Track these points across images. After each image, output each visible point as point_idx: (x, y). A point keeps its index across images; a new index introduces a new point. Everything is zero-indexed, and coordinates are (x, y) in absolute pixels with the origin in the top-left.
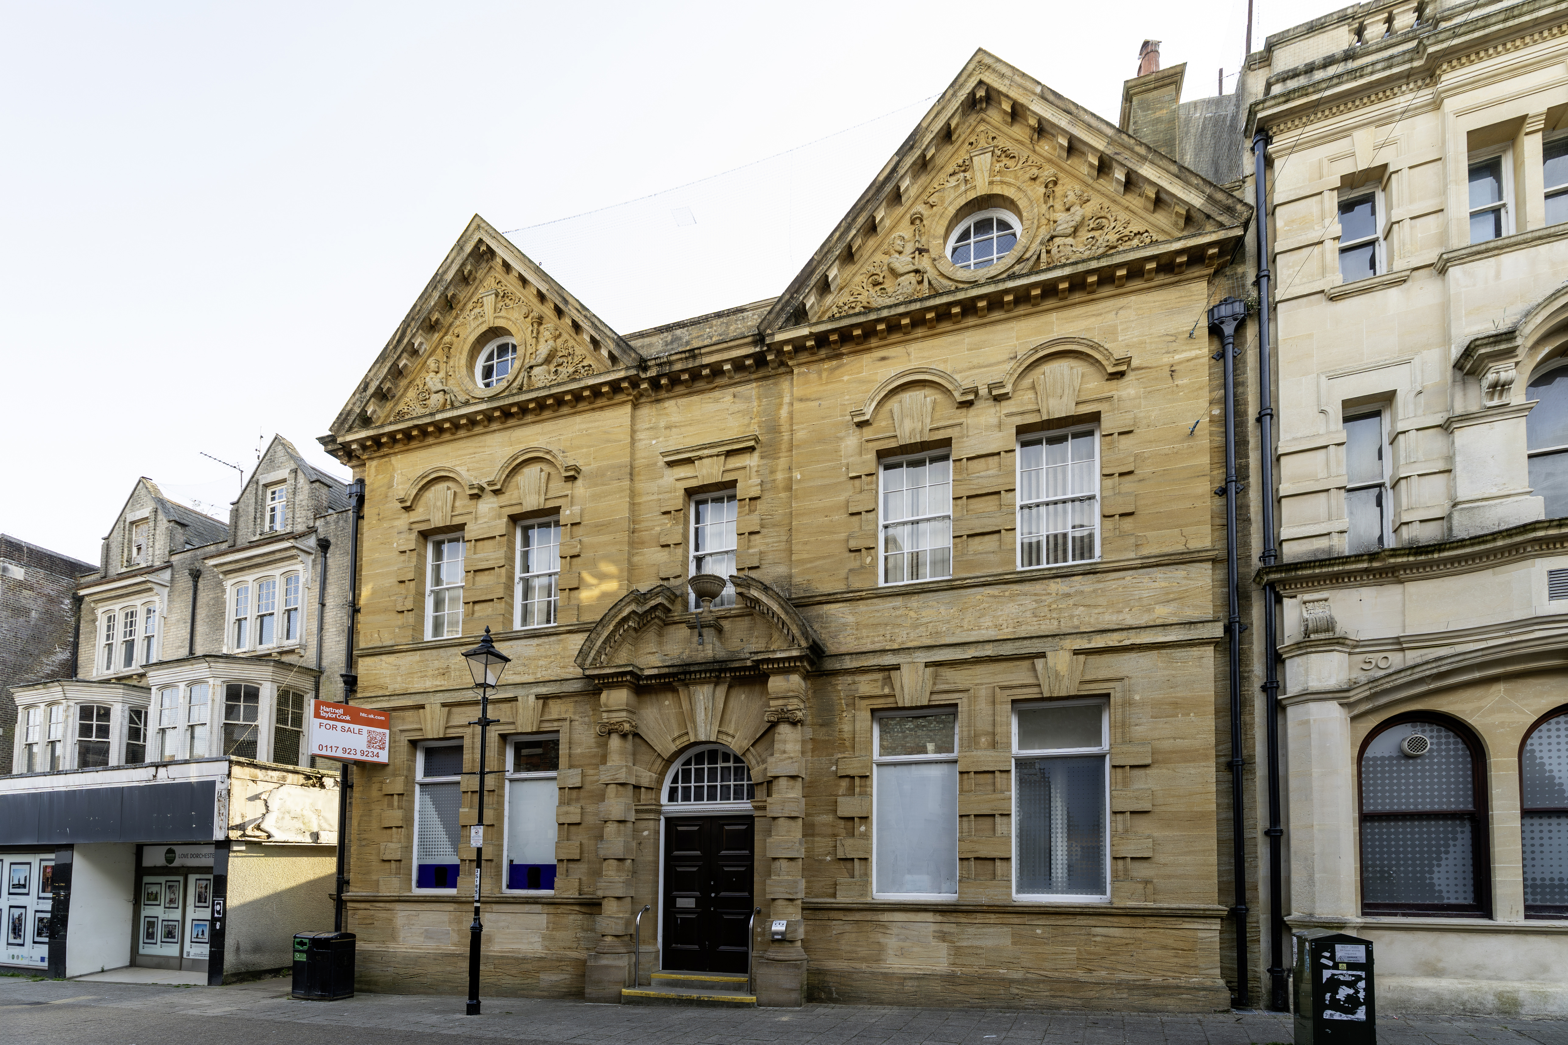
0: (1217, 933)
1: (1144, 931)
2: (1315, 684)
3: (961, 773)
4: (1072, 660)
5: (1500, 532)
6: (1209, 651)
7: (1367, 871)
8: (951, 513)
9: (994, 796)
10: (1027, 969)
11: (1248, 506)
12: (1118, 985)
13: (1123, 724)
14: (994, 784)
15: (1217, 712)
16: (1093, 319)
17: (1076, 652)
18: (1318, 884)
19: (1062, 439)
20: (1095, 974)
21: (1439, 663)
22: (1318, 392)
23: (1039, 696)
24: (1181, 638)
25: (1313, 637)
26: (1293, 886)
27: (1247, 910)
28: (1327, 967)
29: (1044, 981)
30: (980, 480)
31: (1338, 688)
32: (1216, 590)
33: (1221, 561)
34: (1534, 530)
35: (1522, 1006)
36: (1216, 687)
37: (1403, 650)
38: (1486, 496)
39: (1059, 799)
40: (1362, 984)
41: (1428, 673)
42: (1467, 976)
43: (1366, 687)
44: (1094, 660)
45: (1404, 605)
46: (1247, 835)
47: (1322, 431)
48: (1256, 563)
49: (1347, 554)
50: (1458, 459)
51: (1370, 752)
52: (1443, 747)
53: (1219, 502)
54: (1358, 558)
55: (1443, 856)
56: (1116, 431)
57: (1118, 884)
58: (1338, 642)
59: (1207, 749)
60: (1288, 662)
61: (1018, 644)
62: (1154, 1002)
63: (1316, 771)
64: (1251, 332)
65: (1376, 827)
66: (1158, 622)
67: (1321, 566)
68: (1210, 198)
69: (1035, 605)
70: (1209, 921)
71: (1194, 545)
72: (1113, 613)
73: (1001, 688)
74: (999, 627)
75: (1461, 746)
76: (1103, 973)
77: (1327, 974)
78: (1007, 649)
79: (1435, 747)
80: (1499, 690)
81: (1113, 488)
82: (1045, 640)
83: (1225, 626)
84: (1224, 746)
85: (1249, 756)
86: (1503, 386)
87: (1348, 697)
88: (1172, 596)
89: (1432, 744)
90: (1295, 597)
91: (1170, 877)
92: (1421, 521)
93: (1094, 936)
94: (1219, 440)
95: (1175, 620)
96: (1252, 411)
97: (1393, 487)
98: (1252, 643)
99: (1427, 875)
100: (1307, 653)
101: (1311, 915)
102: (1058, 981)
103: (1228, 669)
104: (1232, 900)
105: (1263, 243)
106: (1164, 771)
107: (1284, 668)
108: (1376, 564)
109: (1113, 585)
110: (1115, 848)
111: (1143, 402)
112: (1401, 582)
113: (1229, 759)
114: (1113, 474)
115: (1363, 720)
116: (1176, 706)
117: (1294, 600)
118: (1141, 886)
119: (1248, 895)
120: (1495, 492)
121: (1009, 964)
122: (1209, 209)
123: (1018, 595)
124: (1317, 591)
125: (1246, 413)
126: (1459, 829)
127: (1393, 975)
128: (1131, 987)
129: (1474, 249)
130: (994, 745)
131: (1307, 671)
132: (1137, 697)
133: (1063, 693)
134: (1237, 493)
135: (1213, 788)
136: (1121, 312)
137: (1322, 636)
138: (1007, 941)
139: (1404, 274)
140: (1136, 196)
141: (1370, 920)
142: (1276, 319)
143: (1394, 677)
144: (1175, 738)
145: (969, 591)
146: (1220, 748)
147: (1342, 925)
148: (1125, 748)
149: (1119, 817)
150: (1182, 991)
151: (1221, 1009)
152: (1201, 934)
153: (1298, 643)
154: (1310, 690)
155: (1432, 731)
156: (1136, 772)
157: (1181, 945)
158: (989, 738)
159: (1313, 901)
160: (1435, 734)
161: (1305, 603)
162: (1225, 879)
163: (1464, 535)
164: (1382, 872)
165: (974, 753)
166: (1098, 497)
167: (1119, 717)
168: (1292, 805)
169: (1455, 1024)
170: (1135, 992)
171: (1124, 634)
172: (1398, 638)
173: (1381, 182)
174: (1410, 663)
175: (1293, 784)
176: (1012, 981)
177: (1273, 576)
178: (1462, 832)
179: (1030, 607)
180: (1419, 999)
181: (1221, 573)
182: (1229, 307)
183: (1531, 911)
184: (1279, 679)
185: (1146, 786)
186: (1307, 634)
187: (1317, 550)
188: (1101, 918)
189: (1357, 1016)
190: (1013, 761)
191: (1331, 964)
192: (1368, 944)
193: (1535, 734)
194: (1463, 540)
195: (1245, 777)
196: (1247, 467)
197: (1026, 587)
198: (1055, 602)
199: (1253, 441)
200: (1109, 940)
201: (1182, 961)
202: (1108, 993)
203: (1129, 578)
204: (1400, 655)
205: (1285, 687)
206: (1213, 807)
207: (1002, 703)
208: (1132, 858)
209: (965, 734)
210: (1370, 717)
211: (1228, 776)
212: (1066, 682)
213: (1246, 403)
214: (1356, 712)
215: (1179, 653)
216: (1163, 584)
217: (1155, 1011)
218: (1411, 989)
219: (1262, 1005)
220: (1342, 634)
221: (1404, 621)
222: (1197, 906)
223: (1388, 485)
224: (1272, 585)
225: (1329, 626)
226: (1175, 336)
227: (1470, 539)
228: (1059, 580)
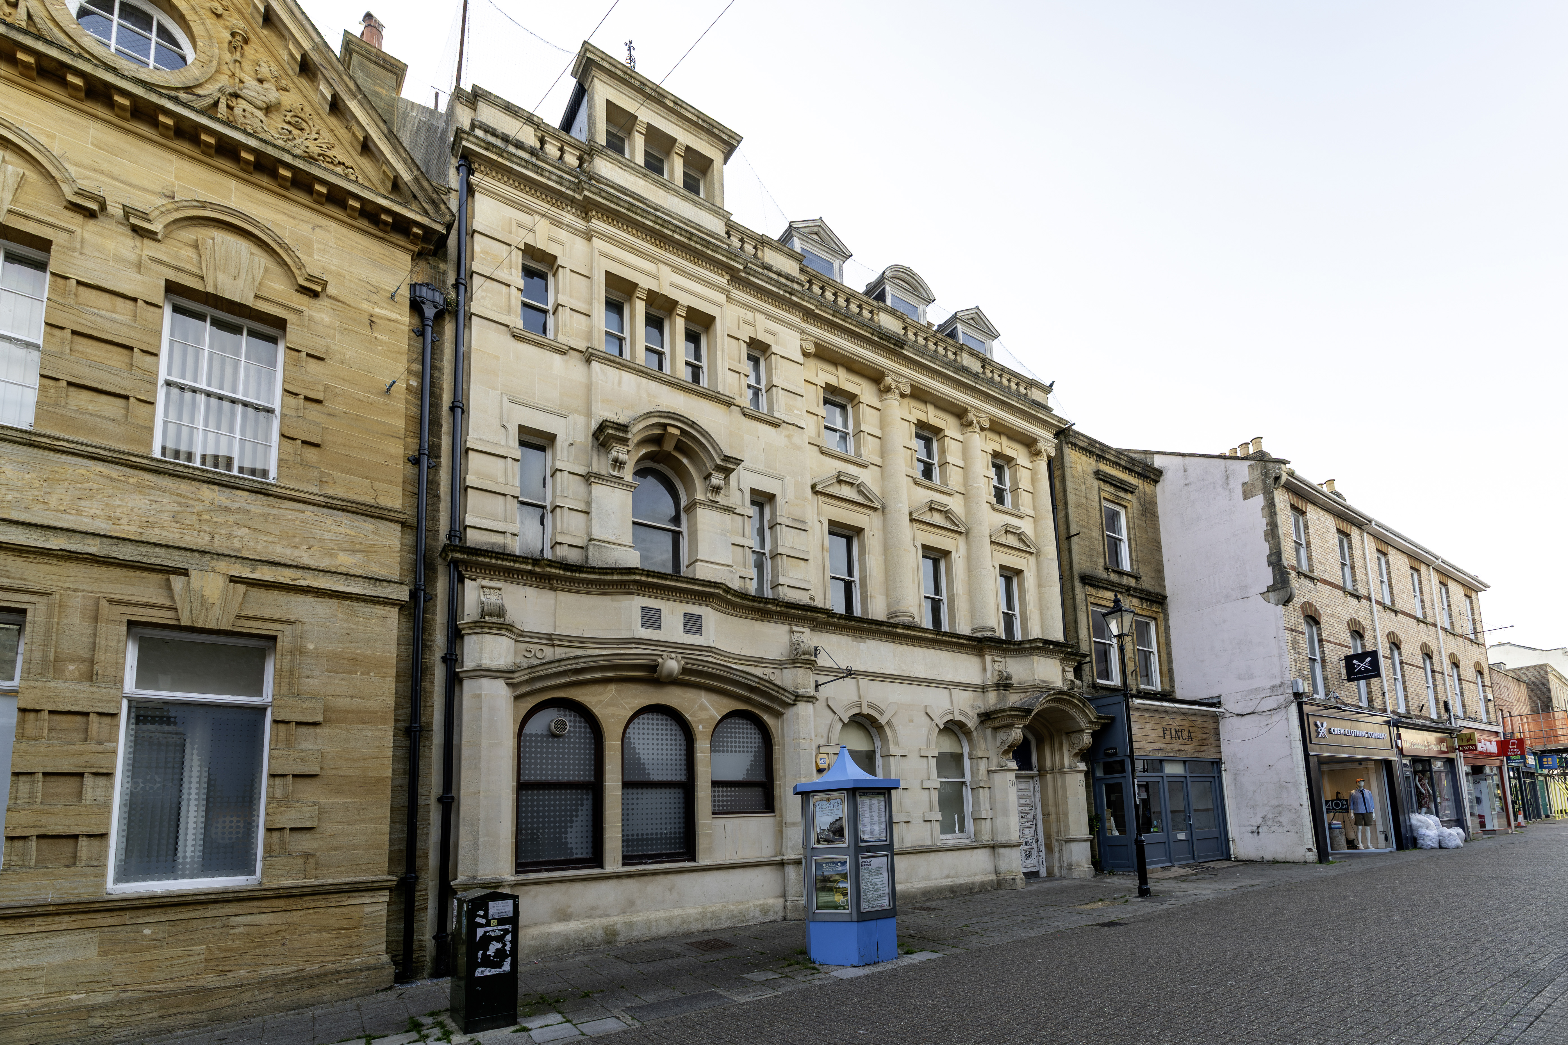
0: (385, 906)
1: (301, 913)
2: (487, 663)
3: (23, 711)
4: (227, 589)
5: (616, 569)
6: (394, 612)
7: (521, 833)
8: (40, 342)
9: (83, 748)
10: (123, 987)
11: (438, 484)
12: (261, 984)
13: (291, 674)
14: (86, 730)
15: (398, 675)
16: (285, 218)
17: (234, 580)
18: (481, 848)
19: (236, 330)
20: (230, 975)
21: (577, 661)
22: (501, 408)
23: (175, 623)
24: (364, 592)
25: (487, 619)
26: (460, 850)
27: (417, 878)
28: (481, 926)
29: (149, 999)
30: (99, 319)
31: (504, 668)
32: (405, 554)
33: (411, 527)
34: (635, 574)
35: (618, 935)
36: (398, 650)
37: (553, 645)
38: (609, 540)
39: (196, 758)
40: (509, 937)
41: (569, 667)
42: (587, 917)
43: (526, 672)
44: (255, 593)
45: (556, 609)
46: (421, 801)
47: (503, 442)
48: (443, 539)
49: (517, 553)
50: (593, 506)
51: (527, 730)
52: (577, 730)
53: (411, 469)
54: (524, 559)
55: (574, 819)
56: (305, 350)
57: (270, 861)
58: (507, 628)
59: (386, 712)
60: (466, 638)
61: (144, 549)
62: (308, 995)
63: (485, 742)
64: (449, 328)
65: (529, 795)
66: (340, 570)
67: (497, 558)
68: (416, 179)
69: (176, 508)
70: (377, 893)
71: (384, 502)
72: (286, 546)
73: (111, 602)
74: (117, 521)
75: (588, 730)
76: (243, 972)
77: (480, 932)
78: (126, 552)
79: (572, 729)
80: (612, 688)
81: (297, 409)
82: (190, 554)
83: (410, 591)
84: (403, 711)
85: (428, 723)
86: (621, 463)
87: (513, 678)
88: (357, 546)
89: (570, 726)
90: (475, 580)
91: (336, 848)
92: (569, 545)
93: (233, 927)
94: (414, 411)
95: (360, 572)
96: (446, 399)
97: (552, 512)
98: (435, 614)
99: (563, 836)
100: (482, 633)
101: (474, 877)
102: (174, 994)
103: (411, 634)
104: (402, 869)
105: (463, 255)
106: (338, 731)
107: (463, 642)
108: (537, 569)
109: (291, 515)
110: (269, 818)
111: (338, 336)
112: (554, 590)
113: (408, 725)
114: (297, 395)
115: (524, 700)
116: (356, 663)
117: (473, 582)
118: (300, 861)
119: (419, 862)
120: (613, 539)
121: (89, 985)
122: (415, 188)
123: (152, 488)
124: (493, 579)
125: (440, 397)
126: (585, 797)
127: (536, 924)
128: (278, 983)
129: (607, 356)
130: (90, 676)
131: (481, 648)
132: (311, 646)
133: (212, 625)
134: (428, 467)
135: (390, 753)
136: (317, 230)
137: (495, 620)
138: (92, 952)
139: (564, 347)
140: (344, 127)
141: (521, 877)
142: (470, 328)
143: (547, 667)
144: (352, 697)
145: (64, 458)
146: (399, 712)
147: (499, 885)
148: (291, 701)
149: (278, 781)
150: (342, 975)
151: (384, 987)
152: (367, 909)
153: (475, 622)
154: (483, 666)
155: (570, 716)
156: (303, 730)
157: (345, 923)
158: (83, 667)
159: (477, 864)
160: (572, 719)
161: (483, 587)
162: (397, 847)
163: (595, 564)
164: (532, 834)
165: (53, 684)
166: (278, 412)
167: (286, 665)
168: (463, 773)
169: (578, 958)
170: (284, 988)
171: (300, 573)
172: (550, 635)
173: (552, 268)
174: (558, 657)
175: (466, 752)
176: (92, 1009)
177: (456, 555)
178: (587, 799)
179: (168, 507)
180: (554, 942)
181: (410, 539)
182: (430, 292)
183: (627, 860)
184: (458, 652)
185: (315, 747)
186: (483, 615)
187: (495, 543)
188: (245, 904)
189: (504, 968)
190: (125, 704)
191: (484, 921)
192: (515, 898)
193: (631, 726)
194: (594, 568)
195: (422, 744)
196: (439, 447)
197: (165, 482)
198: (208, 512)
199: (446, 427)
200: (253, 930)
201: (343, 942)
202: (247, 997)
203: (309, 513)
204: (551, 649)
205: (462, 662)
206: (389, 773)
207: (110, 621)
208: (292, 829)
209: (37, 655)
210: (529, 699)
211: (404, 741)
212: (216, 612)
213: (441, 389)
214: (518, 692)
215: (362, 608)
216: (348, 532)
217: (308, 1006)
218: (549, 934)
219: (425, 975)
220: (510, 622)
221: (555, 622)
222: (365, 879)
223: (548, 508)
224: (455, 563)
225: (500, 612)
226: (377, 291)
227: (599, 568)
228: (216, 487)
